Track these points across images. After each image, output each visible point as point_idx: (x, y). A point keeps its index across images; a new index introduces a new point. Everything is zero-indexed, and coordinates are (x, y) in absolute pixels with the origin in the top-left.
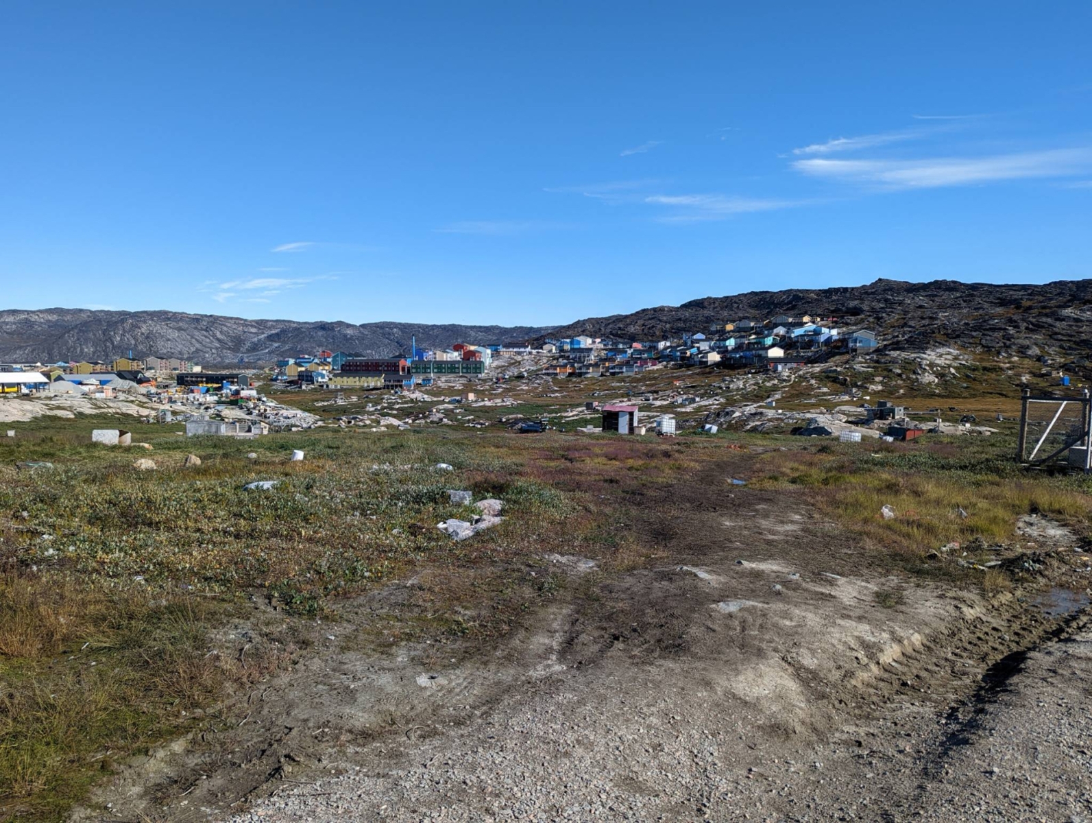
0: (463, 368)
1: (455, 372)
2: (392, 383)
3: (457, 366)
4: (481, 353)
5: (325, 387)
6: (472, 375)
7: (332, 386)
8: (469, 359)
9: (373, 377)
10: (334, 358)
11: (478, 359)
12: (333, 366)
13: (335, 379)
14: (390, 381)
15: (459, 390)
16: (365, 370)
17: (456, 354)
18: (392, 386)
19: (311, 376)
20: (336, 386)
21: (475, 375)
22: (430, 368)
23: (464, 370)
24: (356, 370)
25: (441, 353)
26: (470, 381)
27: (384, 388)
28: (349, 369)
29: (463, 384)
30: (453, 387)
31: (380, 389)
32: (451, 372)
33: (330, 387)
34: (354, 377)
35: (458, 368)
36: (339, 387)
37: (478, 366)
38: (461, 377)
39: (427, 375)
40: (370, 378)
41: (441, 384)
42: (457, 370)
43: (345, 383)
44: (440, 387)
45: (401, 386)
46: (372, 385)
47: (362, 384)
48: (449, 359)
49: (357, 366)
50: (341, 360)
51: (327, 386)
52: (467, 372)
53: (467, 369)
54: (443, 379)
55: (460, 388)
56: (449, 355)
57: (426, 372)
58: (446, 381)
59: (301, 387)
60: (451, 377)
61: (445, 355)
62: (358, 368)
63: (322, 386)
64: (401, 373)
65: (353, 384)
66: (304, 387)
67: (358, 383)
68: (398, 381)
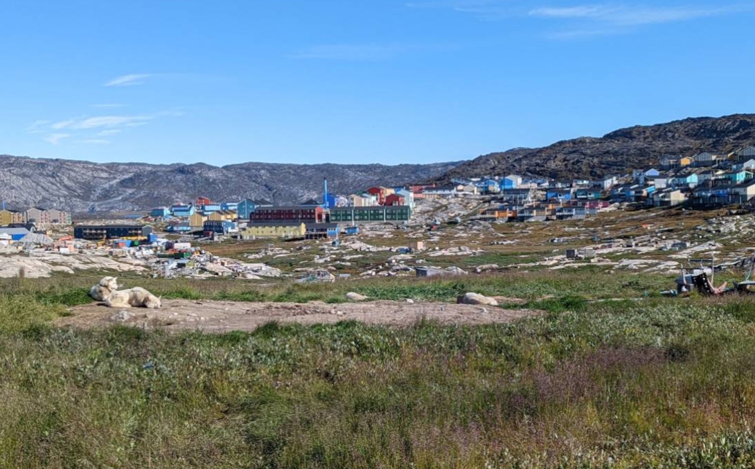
0: (387, 214)
1: (379, 219)
2: (314, 233)
3: (380, 212)
4: (403, 196)
5: (239, 237)
6: (397, 221)
7: (246, 237)
8: (391, 204)
9: (291, 225)
10: (241, 205)
11: (401, 204)
12: (239, 214)
13: (250, 229)
14: (312, 230)
15: (390, 239)
16: (277, 219)
17: (374, 198)
18: (316, 235)
19: (220, 226)
20: (251, 237)
21: (400, 221)
22: (351, 215)
23: (389, 217)
24: (267, 219)
25: (358, 197)
26: (398, 228)
27: (307, 238)
28: (259, 218)
29: (392, 233)
30: (382, 235)
31: (302, 239)
32: (374, 219)
33: (245, 238)
34: (271, 226)
35: (383, 214)
36: (254, 238)
37: (404, 211)
38: (386, 224)
39: (348, 222)
40: (288, 227)
41: (367, 233)
42: (381, 217)
43: (260, 234)
44: (367, 236)
45: (325, 236)
46: (291, 235)
47: (279, 234)
48: (367, 205)
49: (267, 214)
50: (248, 208)
51: (241, 237)
52: (392, 219)
53: (392, 216)
54: (367, 227)
55: (391, 236)
56: (367, 200)
57: (346, 220)
58: (372, 229)
59: (212, 239)
60: (375, 223)
61: (363, 200)
62: (269, 217)
63: (236, 237)
64: (317, 221)
65: (269, 234)
66: (216, 239)
67: (274, 233)
68: (322, 230)
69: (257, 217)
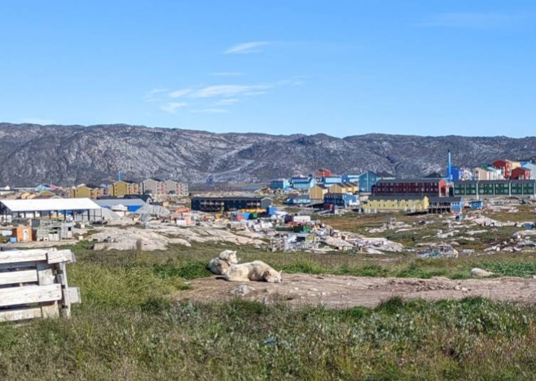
0: (512, 188)
1: (504, 193)
2: (438, 207)
3: (506, 186)
4: (529, 170)
5: (360, 211)
6: (523, 196)
7: (368, 210)
8: (517, 178)
9: (414, 199)
10: (362, 178)
11: (527, 178)
12: (360, 186)
13: (371, 203)
14: (436, 204)
15: (515, 214)
16: (399, 192)
17: (499, 172)
18: (439, 209)
19: (341, 199)
20: (372, 210)
21: (526, 196)
22: (475, 189)
23: (514, 191)
24: (390, 192)
25: (483, 171)
26: (524, 203)
27: (430, 212)
28: (381, 191)
29: (518, 207)
30: (508, 210)
31: (425, 213)
32: (499, 193)
33: (366, 211)
34: (393, 200)
35: (508, 188)
36: (376, 211)
37: (530, 185)
38: (511, 198)
39: (472, 196)
40: (410, 201)
41: (492, 208)
42: (506, 191)
43: (382, 207)
44: (492, 211)
45: (448, 210)
46: (413, 209)
47: (401, 208)
48: (492, 179)
49: (389, 187)
50: (369, 180)
51: (362, 210)
52: (517, 193)
53: (517, 190)
54: (492, 201)
55: (516, 211)
56: (492, 173)
57: (470, 194)
58: (497, 204)
59: (333, 212)
60: (499, 198)
61: (488, 173)
62: (391, 190)
63: (357, 210)
64: (440, 195)
65: (391, 208)
66: (336, 212)
67: (396, 207)
68: (445, 204)
69: (379, 190)
